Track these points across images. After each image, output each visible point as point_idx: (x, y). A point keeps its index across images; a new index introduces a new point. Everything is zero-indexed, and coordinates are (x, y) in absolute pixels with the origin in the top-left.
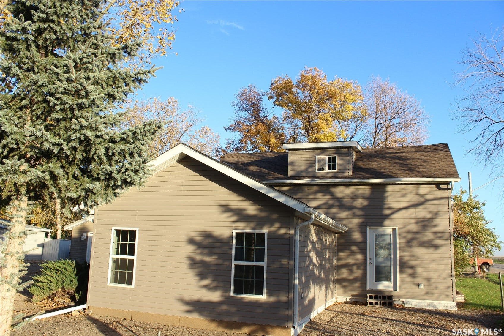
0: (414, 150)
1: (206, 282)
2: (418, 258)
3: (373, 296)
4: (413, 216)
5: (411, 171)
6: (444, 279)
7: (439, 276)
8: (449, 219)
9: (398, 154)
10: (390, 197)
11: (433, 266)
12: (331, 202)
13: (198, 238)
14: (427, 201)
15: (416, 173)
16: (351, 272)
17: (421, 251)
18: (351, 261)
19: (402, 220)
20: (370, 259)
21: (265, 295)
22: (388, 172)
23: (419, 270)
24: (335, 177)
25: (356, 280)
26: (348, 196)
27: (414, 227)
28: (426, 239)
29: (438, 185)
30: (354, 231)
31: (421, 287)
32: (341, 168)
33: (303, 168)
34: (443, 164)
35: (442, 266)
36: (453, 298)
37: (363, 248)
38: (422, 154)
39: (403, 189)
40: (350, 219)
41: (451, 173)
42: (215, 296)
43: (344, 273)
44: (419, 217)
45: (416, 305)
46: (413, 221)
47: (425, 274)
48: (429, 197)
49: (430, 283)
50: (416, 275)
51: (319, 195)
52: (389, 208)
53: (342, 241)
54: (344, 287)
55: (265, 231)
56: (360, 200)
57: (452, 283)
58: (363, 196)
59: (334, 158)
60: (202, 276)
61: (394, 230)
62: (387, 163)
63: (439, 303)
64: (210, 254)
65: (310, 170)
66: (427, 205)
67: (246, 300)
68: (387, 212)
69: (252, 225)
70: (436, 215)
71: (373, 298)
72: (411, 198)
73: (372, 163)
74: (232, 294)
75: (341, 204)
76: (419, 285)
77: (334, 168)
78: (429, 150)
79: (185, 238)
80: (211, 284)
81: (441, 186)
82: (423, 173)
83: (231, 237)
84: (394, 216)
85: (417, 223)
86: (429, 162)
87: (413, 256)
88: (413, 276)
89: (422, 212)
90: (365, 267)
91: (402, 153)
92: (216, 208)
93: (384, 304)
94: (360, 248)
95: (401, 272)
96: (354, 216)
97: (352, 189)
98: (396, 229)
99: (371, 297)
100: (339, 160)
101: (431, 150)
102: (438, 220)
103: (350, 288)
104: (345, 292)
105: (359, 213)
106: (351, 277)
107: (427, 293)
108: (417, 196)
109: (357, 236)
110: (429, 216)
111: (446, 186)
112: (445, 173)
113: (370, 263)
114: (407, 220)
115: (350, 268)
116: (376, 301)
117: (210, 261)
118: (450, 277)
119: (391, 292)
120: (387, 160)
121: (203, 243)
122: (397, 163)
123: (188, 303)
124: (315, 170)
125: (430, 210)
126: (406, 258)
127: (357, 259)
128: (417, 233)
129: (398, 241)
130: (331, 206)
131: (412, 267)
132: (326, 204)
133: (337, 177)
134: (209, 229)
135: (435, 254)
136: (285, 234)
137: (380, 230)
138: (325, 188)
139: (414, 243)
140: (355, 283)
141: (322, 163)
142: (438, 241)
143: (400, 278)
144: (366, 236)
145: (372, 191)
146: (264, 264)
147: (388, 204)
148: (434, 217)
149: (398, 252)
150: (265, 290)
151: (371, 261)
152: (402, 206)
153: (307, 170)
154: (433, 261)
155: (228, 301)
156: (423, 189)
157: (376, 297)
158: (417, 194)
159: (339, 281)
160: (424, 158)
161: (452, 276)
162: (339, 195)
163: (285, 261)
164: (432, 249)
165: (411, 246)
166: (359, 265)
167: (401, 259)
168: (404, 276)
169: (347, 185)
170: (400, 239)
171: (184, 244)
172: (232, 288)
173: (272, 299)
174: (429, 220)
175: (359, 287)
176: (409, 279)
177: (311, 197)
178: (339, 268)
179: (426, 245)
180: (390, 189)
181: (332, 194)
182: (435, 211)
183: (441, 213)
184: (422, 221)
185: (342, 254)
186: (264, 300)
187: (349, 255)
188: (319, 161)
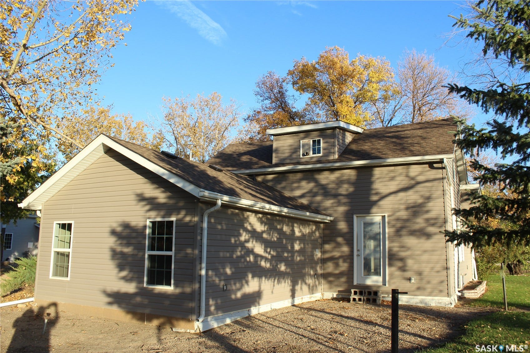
0: (418, 127)
1: (124, 273)
2: (408, 249)
3: (358, 292)
4: (403, 202)
5: (404, 150)
6: (438, 272)
7: (432, 268)
8: (444, 202)
9: (399, 133)
10: (378, 181)
11: (425, 257)
12: (315, 190)
13: (119, 229)
14: (418, 183)
15: (407, 152)
16: (337, 265)
17: (411, 241)
18: (336, 254)
19: (391, 206)
20: (358, 250)
21: (172, 286)
22: (378, 153)
23: (410, 262)
24: (319, 161)
25: (341, 274)
26: (333, 182)
27: (403, 214)
28: (417, 227)
29: (431, 164)
30: (339, 221)
31: (413, 281)
32: (326, 151)
33: (287, 155)
34: (442, 140)
35: (435, 258)
36: (448, 293)
37: (349, 239)
38: (425, 130)
39: (392, 171)
40: (335, 208)
41: (446, 150)
42: (130, 288)
43: (330, 267)
44: (410, 202)
45: (408, 302)
46: (403, 207)
47: (416, 267)
48: (421, 178)
49: (422, 276)
50: (407, 268)
51: (304, 183)
52: (377, 194)
53: (327, 232)
54: (330, 282)
55: (173, 219)
56: (346, 186)
57: (447, 276)
58: (348, 182)
59: (319, 141)
60: (121, 267)
61: (384, 217)
62: (382, 143)
63: (433, 299)
64: (128, 245)
65: (294, 156)
66: (419, 188)
67: (156, 291)
68: (375, 198)
69: (162, 213)
70: (428, 199)
71: (358, 294)
72: (401, 181)
73: (366, 144)
74: (145, 285)
75: (326, 192)
76: (410, 279)
77: (319, 152)
78: (435, 126)
79: (108, 230)
80: (128, 275)
81: (435, 165)
82: (415, 152)
83: (145, 227)
84: (381, 203)
85: (407, 209)
86: (429, 138)
87: (403, 247)
88: (403, 269)
89: (412, 197)
90: (352, 259)
91: (404, 131)
92: (133, 197)
93: (368, 301)
94: (345, 239)
95: (390, 265)
96: (339, 204)
97: (337, 174)
98: (385, 216)
99: (355, 293)
100: (324, 143)
101: (438, 125)
102: (430, 204)
103: (336, 283)
104: (330, 288)
105: (344, 200)
106: (337, 272)
107: (418, 288)
108: (407, 179)
109: (342, 226)
110: (420, 201)
111: (439, 165)
112: (439, 150)
113: (358, 255)
114: (396, 206)
115: (336, 261)
116: (359, 297)
117: (128, 252)
118: (444, 269)
119: (379, 287)
120: (383, 140)
121: (123, 234)
122: (393, 142)
123: (109, 295)
124: (300, 155)
125: (422, 193)
126: (395, 249)
127: (343, 252)
128: (407, 220)
129: (387, 230)
130: (315, 194)
131: (402, 260)
132: (310, 192)
133: (322, 161)
134: (127, 219)
135: (427, 244)
136: (190, 221)
137: (368, 218)
138: (309, 174)
139: (404, 232)
140: (342, 277)
141: (307, 147)
142: (431, 229)
143: (389, 271)
144: (353, 225)
145: (358, 175)
146: (172, 253)
147: (376, 189)
148: (426, 201)
149: (387, 242)
150: (172, 282)
151: (359, 253)
152: (392, 190)
153: (291, 156)
154: (425, 251)
155: (142, 292)
156: (414, 170)
157: (361, 293)
158: (407, 176)
159: (325, 276)
160: (425, 135)
161: (447, 268)
162: (324, 182)
163: (189, 251)
164: (424, 238)
165: (400, 236)
166: (345, 258)
167: (390, 250)
168: (393, 269)
169: (332, 170)
170: (389, 228)
171: (107, 235)
172: (145, 279)
173: (178, 291)
174: (421, 205)
175: (345, 282)
176: (398, 273)
177: (295, 185)
178: (324, 261)
179: (418, 233)
180: (377, 172)
181: (316, 181)
182: (427, 194)
183: (434, 196)
184: (413, 207)
185: (327, 247)
186: (171, 291)
187: (335, 247)
188: (304, 146)
